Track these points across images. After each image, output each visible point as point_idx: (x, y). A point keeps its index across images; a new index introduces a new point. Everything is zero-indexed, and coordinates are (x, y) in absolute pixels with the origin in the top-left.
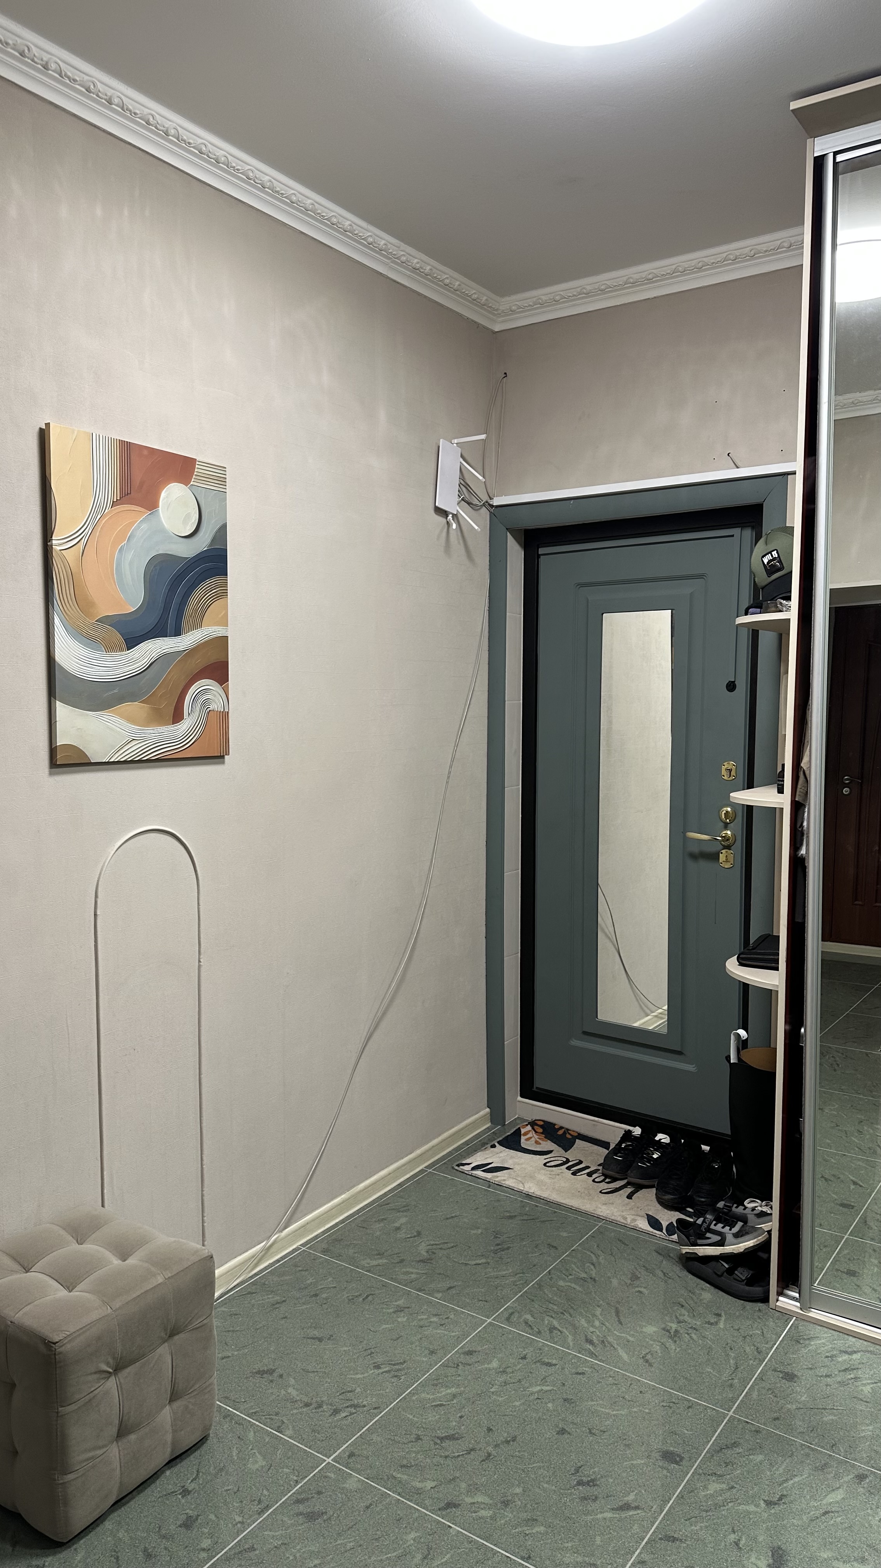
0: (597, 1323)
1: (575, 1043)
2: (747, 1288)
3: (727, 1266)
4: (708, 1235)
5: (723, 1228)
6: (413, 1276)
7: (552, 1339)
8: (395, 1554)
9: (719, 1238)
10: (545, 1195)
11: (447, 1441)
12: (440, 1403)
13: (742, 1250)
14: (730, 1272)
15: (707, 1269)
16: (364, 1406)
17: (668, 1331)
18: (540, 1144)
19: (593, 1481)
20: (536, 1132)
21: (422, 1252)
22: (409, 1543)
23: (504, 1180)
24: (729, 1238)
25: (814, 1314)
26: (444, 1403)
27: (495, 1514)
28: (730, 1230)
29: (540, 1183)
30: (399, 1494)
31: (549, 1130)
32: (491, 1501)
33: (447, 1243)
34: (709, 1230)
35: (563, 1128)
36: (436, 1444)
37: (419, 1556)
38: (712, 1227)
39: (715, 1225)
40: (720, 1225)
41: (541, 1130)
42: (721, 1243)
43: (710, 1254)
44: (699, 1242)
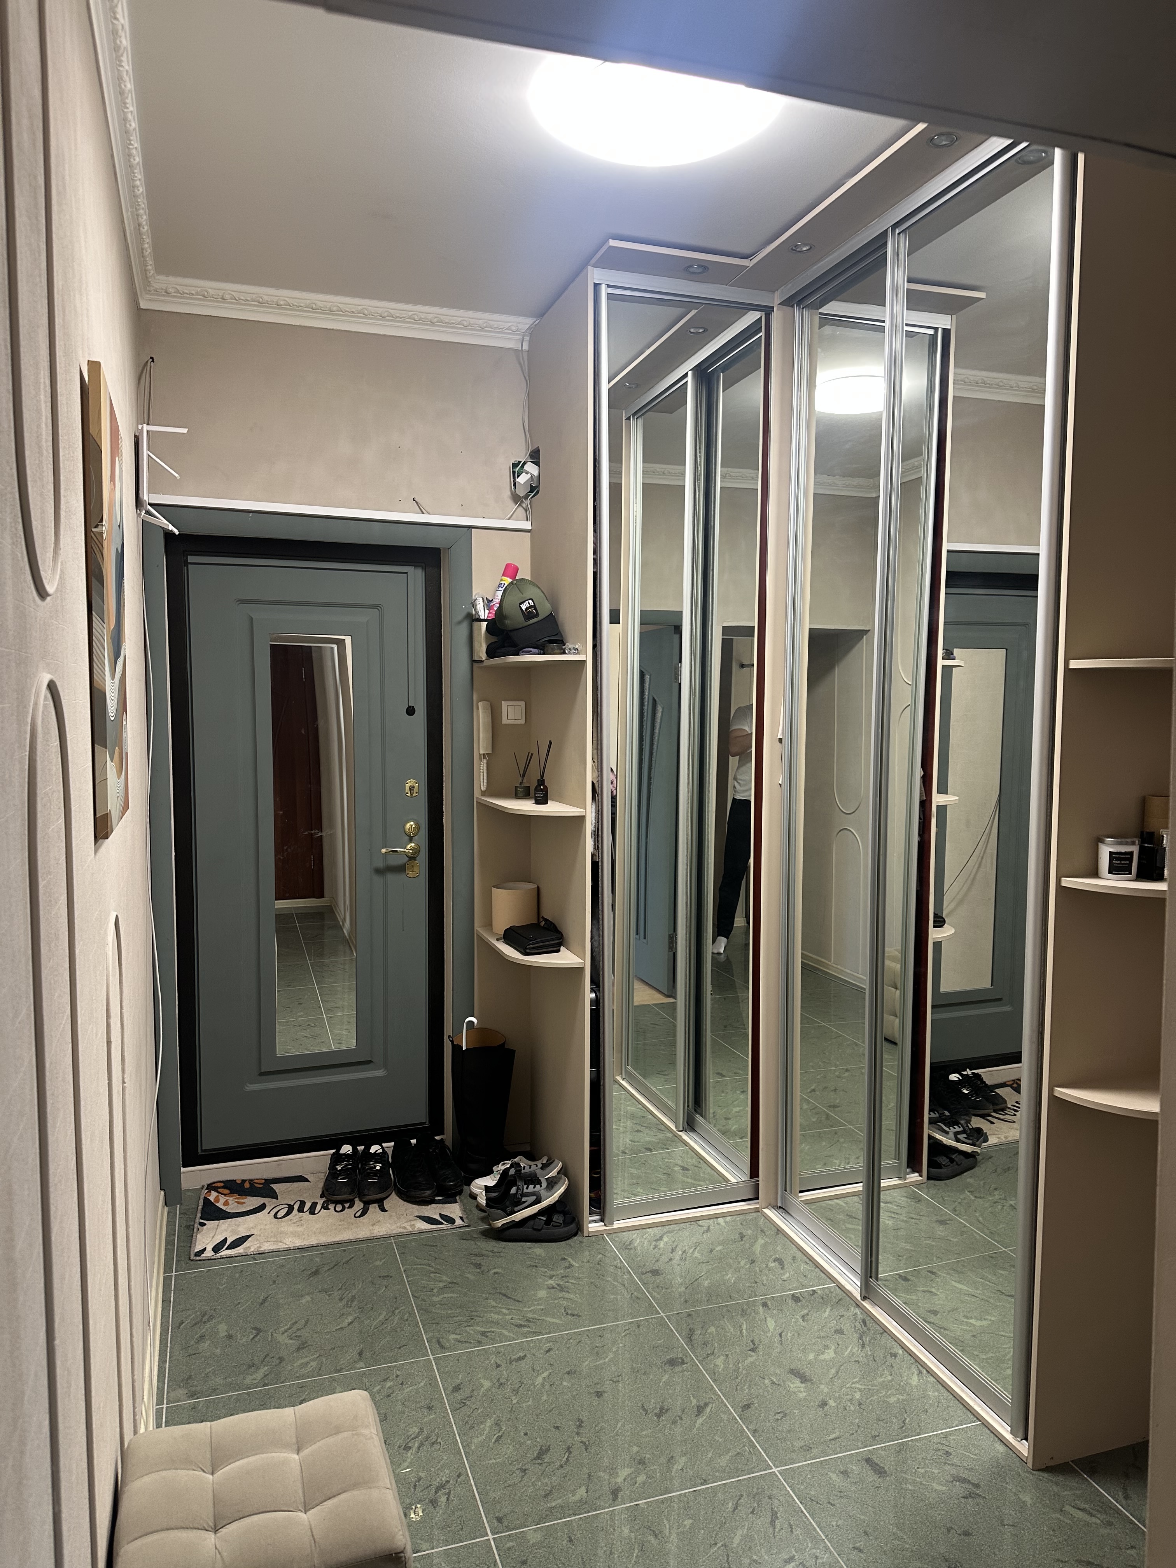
0: (504, 1311)
1: (250, 1087)
2: (566, 1229)
3: (544, 1219)
4: (524, 1199)
5: (534, 1187)
6: (314, 1364)
7: (494, 1341)
8: (636, 1551)
9: (535, 1197)
10: (314, 1241)
11: (544, 1456)
12: (495, 1437)
13: (557, 1199)
14: (548, 1222)
15: (526, 1230)
16: (448, 1482)
17: (553, 1288)
18: (244, 1203)
19: (661, 1409)
20: (222, 1194)
21: (286, 1341)
22: (633, 1537)
23: (260, 1247)
24: (543, 1193)
25: (617, 1225)
26: (500, 1434)
27: (646, 1474)
28: (541, 1186)
29: (295, 1234)
30: (575, 1515)
31: (235, 1188)
32: (633, 1469)
33: (296, 1322)
34: (524, 1195)
35: (246, 1180)
36: (541, 1464)
37: (652, 1538)
38: (525, 1191)
39: (527, 1188)
40: (531, 1187)
41: (227, 1191)
42: (538, 1201)
43: (527, 1216)
44: (516, 1209)
